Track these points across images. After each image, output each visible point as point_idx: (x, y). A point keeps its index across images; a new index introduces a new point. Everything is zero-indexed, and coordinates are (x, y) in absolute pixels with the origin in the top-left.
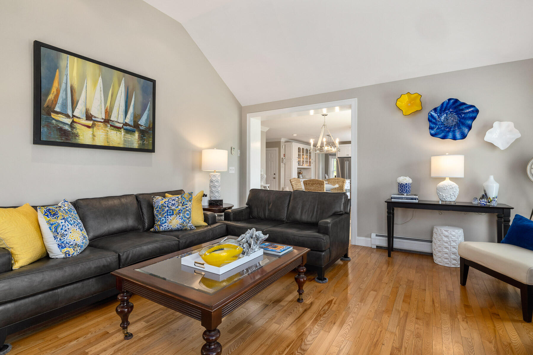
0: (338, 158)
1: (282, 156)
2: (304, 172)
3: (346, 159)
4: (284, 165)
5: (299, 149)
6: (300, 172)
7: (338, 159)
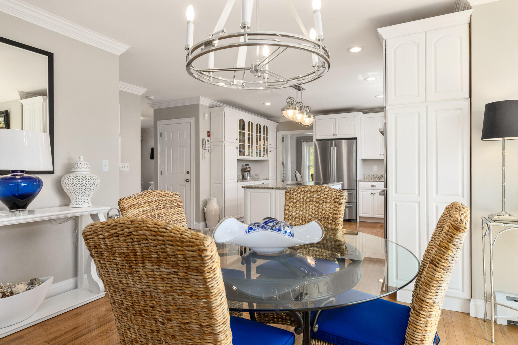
0: (317, 140)
1: (203, 135)
2: (254, 169)
3: (331, 143)
4: (209, 154)
5: (242, 124)
6: (246, 168)
7: (316, 143)
